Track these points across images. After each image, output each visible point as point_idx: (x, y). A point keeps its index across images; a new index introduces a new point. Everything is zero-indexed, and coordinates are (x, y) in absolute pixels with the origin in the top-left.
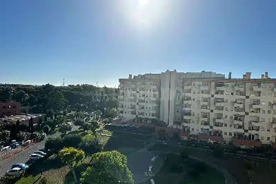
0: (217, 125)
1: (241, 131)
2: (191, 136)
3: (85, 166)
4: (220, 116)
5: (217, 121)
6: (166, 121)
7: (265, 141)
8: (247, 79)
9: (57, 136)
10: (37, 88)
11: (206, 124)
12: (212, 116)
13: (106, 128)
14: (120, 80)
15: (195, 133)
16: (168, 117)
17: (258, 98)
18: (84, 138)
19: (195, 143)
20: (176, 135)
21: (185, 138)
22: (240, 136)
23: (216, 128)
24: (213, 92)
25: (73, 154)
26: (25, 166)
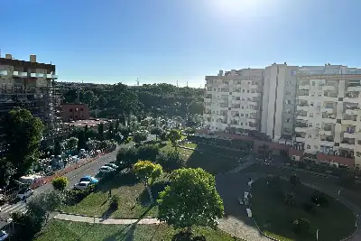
0: (345, 141)
2: (306, 155)
5: (347, 135)
6: (269, 133)
10: (108, 87)
11: (329, 139)
12: (339, 128)
13: (190, 138)
14: (207, 78)
15: (312, 151)
16: (273, 128)
19: (312, 165)
20: (284, 153)
21: (298, 158)
23: (344, 146)
24: (341, 94)
26: (95, 180)
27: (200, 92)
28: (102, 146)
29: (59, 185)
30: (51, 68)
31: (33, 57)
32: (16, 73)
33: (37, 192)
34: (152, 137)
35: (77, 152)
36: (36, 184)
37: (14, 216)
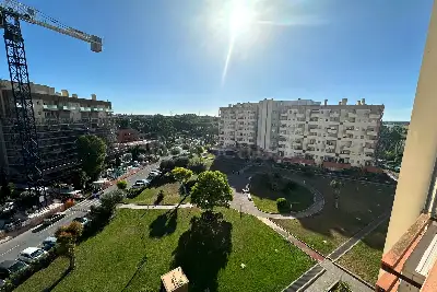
0: (309, 149)
1: (333, 155)
2: (286, 159)
3: (192, 183)
4: (313, 142)
5: (310, 146)
6: (262, 146)
7: (354, 164)
8: (342, 106)
9: (169, 158)
10: (149, 117)
12: (305, 141)
13: (210, 151)
14: (221, 109)
15: (289, 156)
16: (264, 143)
17: (352, 124)
18: (190, 160)
19: (289, 165)
20: (272, 160)
21: (279, 161)
22: (330, 159)
23: (308, 152)
24: (308, 119)
25: (183, 173)
26: (146, 181)
27: (216, 119)
28: (150, 159)
29: (122, 186)
30: (108, 104)
31: (94, 96)
32: (83, 109)
33: (106, 192)
34: (183, 152)
35: (132, 164)
36: (105, 186)
37: (92, 208)
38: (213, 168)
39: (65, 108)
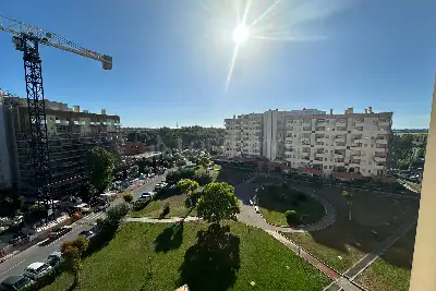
0: (317, 159)
1: (342, 164)
2: (293, 169)
3: (198, 195)
4: (320, 151)
5: (318, 155)
6: (269, 157)
7: (365, 174)
8: (349, 114)
9: (175, 169)
11: (307, 158)
12: (313, 151)
13: (216, 162)
14: (226, 120)
15: (296, 166)
16: (271, 152)
17: (361, 132)
18: (196, 172)
19: (295, 176)
20: (278, 169)
21: (287, 172)
22: (341, 170)
23: (316, 162)
24: (314, 129)
25: (189, 184)
26: (152, 194)
27: (220, 131)
28: (154, 171)
29: (128, 199)
30: (116, 118)
31: (104, 111)
32: (92, 123)
33: (114, 204)
34: (189, 163)
35: (139, 176)
36: (114, 197)
37: (98, 221)
38: (219, 179)
39: (76, 123)
